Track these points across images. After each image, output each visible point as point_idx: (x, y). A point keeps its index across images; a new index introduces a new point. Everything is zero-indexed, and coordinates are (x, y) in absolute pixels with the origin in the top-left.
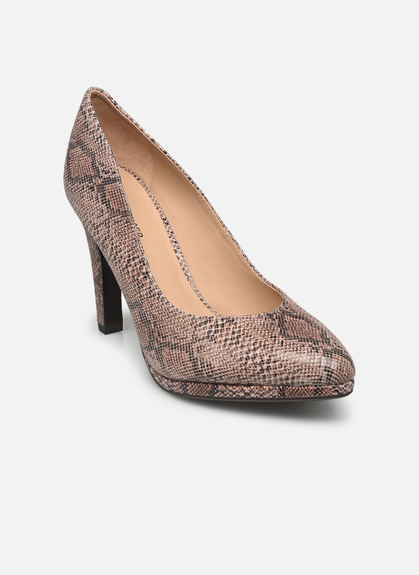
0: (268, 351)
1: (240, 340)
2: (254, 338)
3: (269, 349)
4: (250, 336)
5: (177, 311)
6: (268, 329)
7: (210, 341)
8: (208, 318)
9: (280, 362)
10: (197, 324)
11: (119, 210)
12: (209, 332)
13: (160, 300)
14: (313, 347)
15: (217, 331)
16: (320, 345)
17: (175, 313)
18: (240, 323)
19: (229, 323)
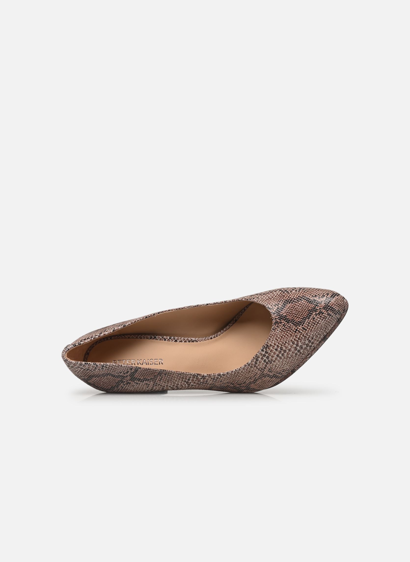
0: (304, 339)
1: (284, 348)
2: (289, 341)
3: (303, 338)
4: (286, 342)
5: (237, 370)
6: (287, 330)
7: (271, 364)
8: (255, 357)
9: (315, 336)
10: (254, 365)
11: (155, 376)
12: (265, 361)
13: (223, 376)
14: (318, 314)
15: (268, 357)
16: (318, 309)
17: (237, 373)
18: (272, 343)
19: (267, 348)
